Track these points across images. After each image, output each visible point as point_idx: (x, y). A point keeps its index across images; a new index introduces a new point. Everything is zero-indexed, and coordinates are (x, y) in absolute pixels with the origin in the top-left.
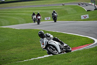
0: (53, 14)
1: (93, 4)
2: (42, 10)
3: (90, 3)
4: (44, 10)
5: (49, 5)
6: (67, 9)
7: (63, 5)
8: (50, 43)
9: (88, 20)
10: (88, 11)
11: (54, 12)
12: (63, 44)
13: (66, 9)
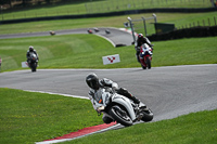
0: (28, 55)
1: (130, 31)
2: (16, 44)
3: (123, 29)
4: (20, 44)
5: (31, 34)
6: (71, 43)
7: (52, 34)
8: (116, 100)
9: (118, 66)
10: (117, 46)
11: (31, 50)
12: (138, 103)
13: (69, 43)
